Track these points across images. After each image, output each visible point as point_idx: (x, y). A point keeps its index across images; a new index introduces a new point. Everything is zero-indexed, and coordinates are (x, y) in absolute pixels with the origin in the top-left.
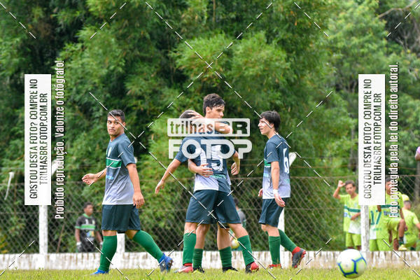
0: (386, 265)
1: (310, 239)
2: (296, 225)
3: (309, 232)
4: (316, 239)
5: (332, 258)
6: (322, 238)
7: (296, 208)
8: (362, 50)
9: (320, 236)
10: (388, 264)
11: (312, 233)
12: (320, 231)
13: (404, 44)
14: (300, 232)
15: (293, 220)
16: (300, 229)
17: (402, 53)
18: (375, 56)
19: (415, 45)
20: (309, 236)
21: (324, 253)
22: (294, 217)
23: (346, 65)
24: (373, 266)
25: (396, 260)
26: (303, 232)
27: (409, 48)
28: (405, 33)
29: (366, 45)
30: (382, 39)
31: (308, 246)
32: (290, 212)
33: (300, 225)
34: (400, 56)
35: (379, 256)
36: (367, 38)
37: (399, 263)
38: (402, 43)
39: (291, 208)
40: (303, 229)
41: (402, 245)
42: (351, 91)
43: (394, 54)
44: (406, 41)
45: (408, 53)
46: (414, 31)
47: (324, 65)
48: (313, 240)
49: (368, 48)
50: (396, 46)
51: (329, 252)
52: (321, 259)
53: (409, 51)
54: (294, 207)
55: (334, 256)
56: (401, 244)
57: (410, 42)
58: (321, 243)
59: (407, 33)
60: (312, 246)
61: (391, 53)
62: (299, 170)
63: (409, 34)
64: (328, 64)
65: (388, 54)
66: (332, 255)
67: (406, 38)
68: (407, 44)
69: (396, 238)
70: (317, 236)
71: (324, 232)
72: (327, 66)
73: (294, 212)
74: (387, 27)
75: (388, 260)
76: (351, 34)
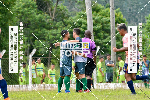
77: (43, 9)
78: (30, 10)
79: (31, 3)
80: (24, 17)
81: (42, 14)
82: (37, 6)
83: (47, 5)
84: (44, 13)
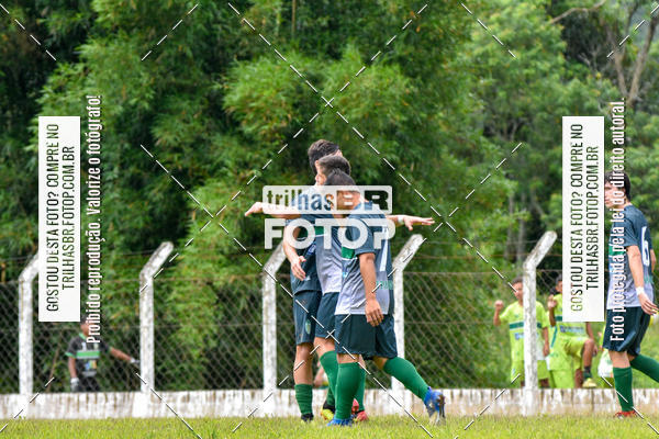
0: (563, 412)
1: (444, 370)
2: (423, 348)
3: (443, 359)
4: (454, 371)
5: (480, 399)
6: (463, 368)
7: (424, 322)
8: (526, 71)
9: (461, 364)
10: (567, 410)
11: (448, 360)
12: (461, 358)
13: (592, 64)
14: (428, 359)
15: (418, 341)
16: (429, 354)
17: (589, 79)
18: (545, 82)
19: (608, 66)
20: (444, 365)
21: (466, 392)
22: (419, 336)
23: (501, 94)
24: (543, 412)
25: (578, 403)
26: (434, 359)
27: (599, 70)
28: (593, 47)
29: (533, 63)
30: (556, 55)
31: (442, 380)
32: (414, 328)
33: (428, 348)
34: (586, 83)
35: (552, 396)
36: (533, 52)
37: (584, 407)
38: (588, 62)
39: (414, 322)
40: (434, 355)
41: (589, 380)
42: (509, 139)
43: (576, 81)
44: (594, 59)
45: (597, 79)
46: (606, 44)
47: (465, 98)
48: (449, 371)
49: (536, 67)
50: (579, 66)
51: (474, 391)
52: (462, 402)
53: (599, 75)
54: (419, 320)
55: (482, 397)
56: (586, 377)
57: (601, 61)
58: (461, 376)
59: (595, 47)
60: (447, 381)
61: (571, 78)
62: (428, 262)
63: (599, 49)
64: (471, 95)
65: (566, 79)
66: (479, 394)
67: (594, 54)
68: (595, 65)
69: (580, 369)
70: (455, 366)
71: (467, 359)
72: (470, 98)
73: (419, 328)
74: (564, 36)
75: (566, 403)
76: (509, 45)
77: (590, 57)
78: (535, 57)
79: (537, 31)
80: (505, 90)
81: (583, 77)
82: (563, 44)
83: (605, 38)
84: (593, 74)
